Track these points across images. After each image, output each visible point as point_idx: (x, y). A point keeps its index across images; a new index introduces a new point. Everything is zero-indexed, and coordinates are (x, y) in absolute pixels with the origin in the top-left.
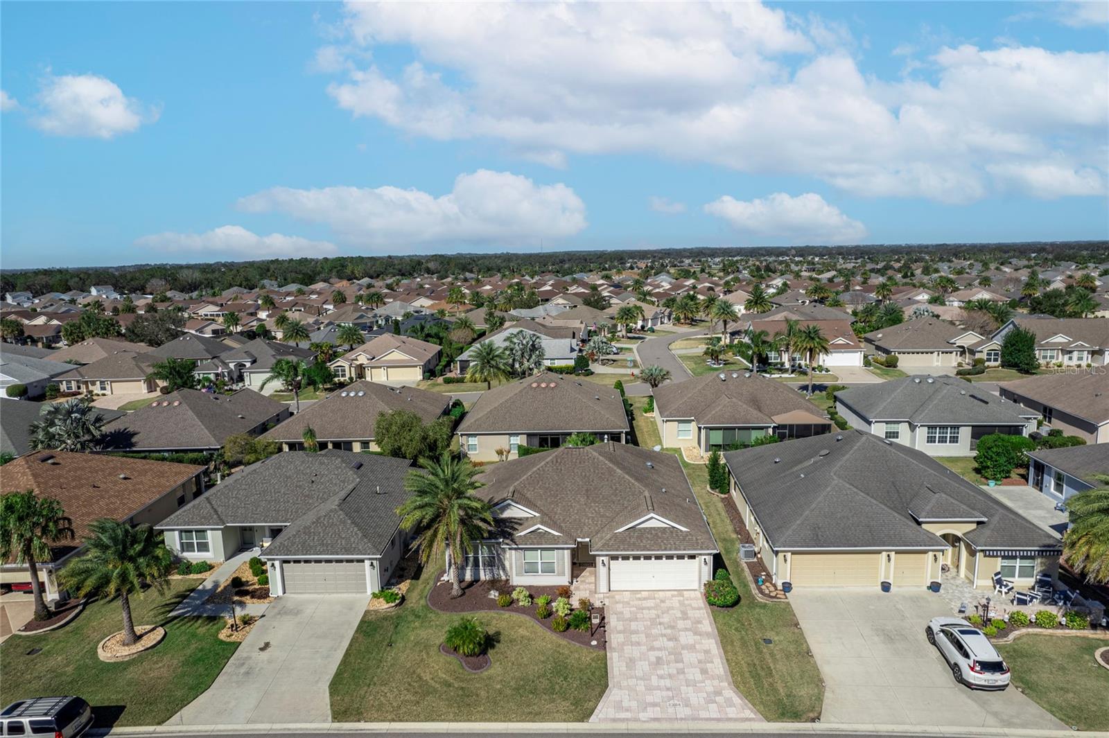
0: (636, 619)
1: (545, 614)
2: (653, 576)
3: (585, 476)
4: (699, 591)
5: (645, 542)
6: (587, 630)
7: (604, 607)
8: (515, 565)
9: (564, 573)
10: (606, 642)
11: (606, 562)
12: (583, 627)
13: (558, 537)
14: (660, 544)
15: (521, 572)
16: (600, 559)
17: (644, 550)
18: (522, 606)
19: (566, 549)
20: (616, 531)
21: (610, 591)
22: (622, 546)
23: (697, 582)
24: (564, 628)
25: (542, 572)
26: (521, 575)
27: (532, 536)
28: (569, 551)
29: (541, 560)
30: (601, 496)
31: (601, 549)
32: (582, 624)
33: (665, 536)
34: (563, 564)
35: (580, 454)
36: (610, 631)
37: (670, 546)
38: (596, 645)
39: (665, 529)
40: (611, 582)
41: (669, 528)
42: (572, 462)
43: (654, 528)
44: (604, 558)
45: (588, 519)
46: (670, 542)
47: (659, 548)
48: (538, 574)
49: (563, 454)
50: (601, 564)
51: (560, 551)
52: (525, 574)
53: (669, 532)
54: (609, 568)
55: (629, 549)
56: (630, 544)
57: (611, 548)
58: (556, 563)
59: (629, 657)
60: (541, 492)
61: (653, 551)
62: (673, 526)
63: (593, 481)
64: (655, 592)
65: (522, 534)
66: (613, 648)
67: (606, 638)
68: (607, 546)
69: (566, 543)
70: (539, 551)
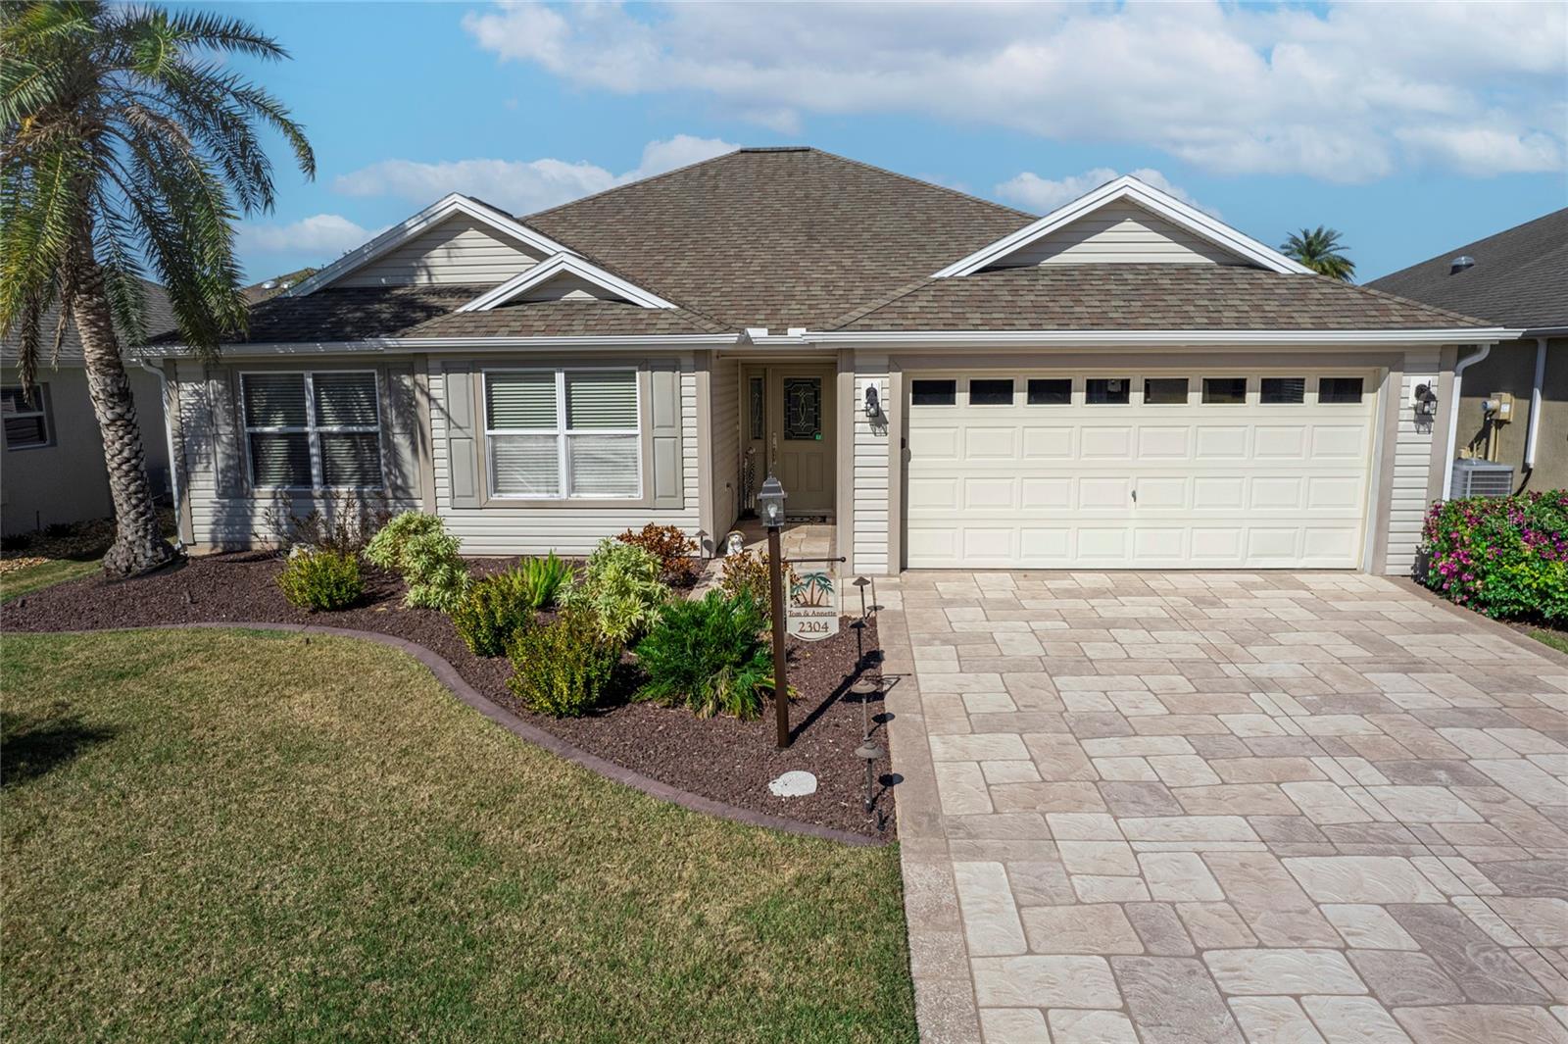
0: (1085, 665)
1: (499, 622)
2: (1134, 495)
3: (807, 197)
4: (1372, 574)
5: (1098, 304)
6: (751, 705)
7: (874, 619)
8: (444, 453)
9: (680, 495)
10: (888, 781)
11: (889, 406)
12: (723, 690)
13: (655, 313)
14: (1176, 309)
15: (476, 487)
16: (855, 388)
17: (1095, 326)
18: (417, 607)
19: (688, 361)
20: (937, 276)
21: (903, 568)
22: (978, 315)
23: (1359, 529)
24: (588, 683)
25: (573, 488)
26: (473, 502)
27: (530, 311)
28: (705, 375)
29: (570, 426)
30: (866, 235)
31: (867, 322)
32: (719, 668)
33: (1193, 286)
34: (675, 443)
35: (790, 160)
36: (919, 718)
37: (1236, 315)
38: (809, 799)
39: (1187, 269)
40: (910, 524)
41: (1207, 268)
42: (759, 174)
43: (1132, 267)
44: (877, 382)
45: (808, 284)
46: (1230, 302)
47: (1179, 321)
48: (556, 497)
49: (728, 163)
50: (861, 416)
51: (662, 378)
52: (495, 497)
53: (1209, 276)
54: (904, 443)
55: (1016, 322)
56: (1018, 310)
57: (918, 321)
58: (640, 437)
59: (1122, 904)
60: (622, 230)
61: (1146, 327)
62: (1224, 259)
63: (835, 206)
64: (1142, 575)
65: (485, 302)
66: (957, 826)
67: (894, 759)
68: (895, 315)
69: (689, 330)
70: (560, 377)
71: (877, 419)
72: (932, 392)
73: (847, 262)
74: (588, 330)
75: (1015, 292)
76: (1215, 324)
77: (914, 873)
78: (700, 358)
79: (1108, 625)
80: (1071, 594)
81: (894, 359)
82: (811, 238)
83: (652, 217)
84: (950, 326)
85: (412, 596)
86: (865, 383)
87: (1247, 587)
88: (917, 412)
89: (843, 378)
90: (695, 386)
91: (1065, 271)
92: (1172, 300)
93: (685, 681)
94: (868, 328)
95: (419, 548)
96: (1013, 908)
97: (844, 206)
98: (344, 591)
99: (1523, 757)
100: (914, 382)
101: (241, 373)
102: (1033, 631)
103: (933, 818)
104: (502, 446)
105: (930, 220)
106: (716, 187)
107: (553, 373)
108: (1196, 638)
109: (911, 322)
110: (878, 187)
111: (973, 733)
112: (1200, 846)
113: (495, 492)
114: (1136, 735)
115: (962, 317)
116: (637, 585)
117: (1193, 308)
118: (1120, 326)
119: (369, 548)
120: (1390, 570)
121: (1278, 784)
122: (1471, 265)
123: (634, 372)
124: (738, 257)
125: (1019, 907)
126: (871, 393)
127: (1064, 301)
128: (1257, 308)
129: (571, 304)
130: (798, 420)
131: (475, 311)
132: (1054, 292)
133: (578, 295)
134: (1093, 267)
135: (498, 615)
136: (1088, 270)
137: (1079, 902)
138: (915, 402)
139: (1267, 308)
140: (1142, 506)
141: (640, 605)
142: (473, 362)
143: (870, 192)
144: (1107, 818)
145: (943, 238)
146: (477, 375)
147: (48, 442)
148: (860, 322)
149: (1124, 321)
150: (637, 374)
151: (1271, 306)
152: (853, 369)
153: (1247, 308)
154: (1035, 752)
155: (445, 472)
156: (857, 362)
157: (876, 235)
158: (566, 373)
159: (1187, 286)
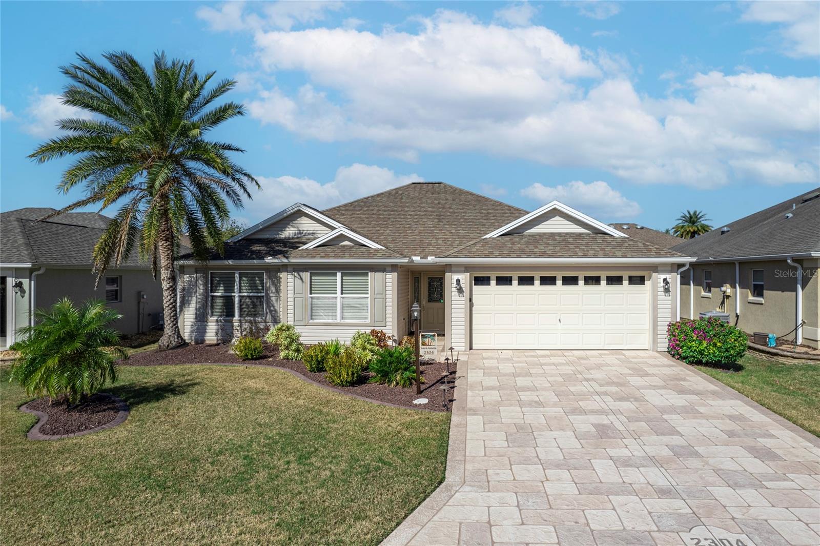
0: (528, 375)
1: (319, 359)
2: (560, 321)
3: (439, 203)
4: (653, 351)
5: (543, 248)
6: (408, 382)
7: (456, 363)
8: (292, 303)
9: (385, 321)
10: (452, 401)
11: (465, 285)
12: (399, 377)
13: (377, 250)
14: (572, 250)
15: (304, 317)
16: (451, 279)
17: (540, 256)
18: (284, 359)
19: (389, 269)
20: (484, 237)
21: (471, 349)
22: (498, 252)
23: (648, 334)
24: (353, 374)
25: (342, 318)
26: (302, 323)
27: (328, 249)
28: (395, 274)
29: (342, 294)
30: (462, 220)
31: (456, 254)
32: (397, 371)
33: (581, 242)
34: (383, 300)
35: (433, 187)
36: (465, 387)
37: (594, 252)
38: (426, 404)
39: (580, 235)
40: (473, 331)
41: (588, 235)
42: (420, 193)
43: (559, 234)
44: (460, 276)
45: (437, 239)
46: (593, 248)
47: (572, 254)
48: (336, 321)
49: (407, 188)
50: (454, 289)
51: (379, 275)
52: (311, 321)
53: (588, 238)
54: (471, 300)
55: (511, 255)
56: (513, 250)
57: (475, 254)
58: (369, 298)
59: (515, 424)
60: (363, 216)
61: (559, 257)
62: (595, 231)
63: (450, 207)
64: (562, 351)
65: (311, 245)
66: (471, 409)
67: (455, 396)
68: (467, 252)
69: (390, 257)
70: (339, 274)
71: (460, 290)
72: (481, 281)
73: (453, 231)
74: (351, 256)
75: (513, 244)
76: (585, 256)
77: (455, 419)
78: (394, 268)
79: (542, 365)
80: (532, 356)
81: (467, 268)
82: (439, 221)
83: (375, 211)
84: (487, 256)
85: (282, 354)
86: (455, 277)
87: (600, 355)
88: (475, 288)
89: (447, 275)
90: (391, 279)
91: (533, 235)
92: (572, 247)
93: (385, 376)
94: (457, 257)
95: (287, 336)
96: (482, 424)
97: (454, 207)
98: (256, 352)
99: (662, 396)
100: (475, 277)
101: (210, 272)
102: (514, 366)
103: (463, 408)
104: (315, 301)
105: (488, 214)
106: (402, 199)
107: (336, 273)
108: (573, 368)
109: (473, 254)
110: (468, 200)
111: (483, 390)
112: (544, 414)
113: (311, 319)
114: (537, 391)
115: (492, 253)
116: (369, 347)
117: (578, 250)
118: (550, 256)
119: (267, 336)
120: (659, 349)
121: (577, 402)
122: (729, 231)
123: (368, 273)
124: (409, 228)
125: (484, 424)
126: (458, 281)
127: (531, 247)
128: (602, 249)
129: (344, 246)
130: (434, 294)
131: (306, 249)
132: (528, 244)
133: (346, 243)
134: (545, 234)
135: (319, 356)
136: (542, 235)
137: (502, 423)
138: (475, 285)
139: (606, 250)
140: (563, 325)
141: (370, 354)
142: (305, 268)
143: (465, 201)
144: (519, 409)
145: (493, 221)
146: (307, 273)
147: (119, 300)
148: (453, 254)
149: (551, 254)
150: (369, 274)
151: (608, 249)
152: (452, 272)
153: (599, 250)
154: (501, 395)
155: (292, 311)
156: (453, 269)
157: (466, 220)
158: (342, 273)
159: (578, 242)
